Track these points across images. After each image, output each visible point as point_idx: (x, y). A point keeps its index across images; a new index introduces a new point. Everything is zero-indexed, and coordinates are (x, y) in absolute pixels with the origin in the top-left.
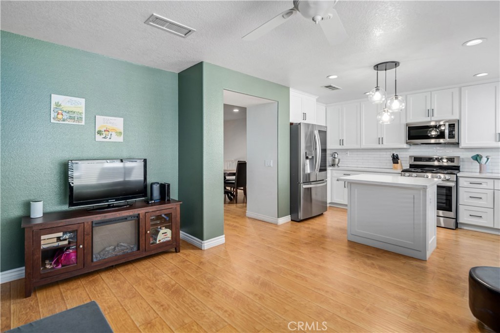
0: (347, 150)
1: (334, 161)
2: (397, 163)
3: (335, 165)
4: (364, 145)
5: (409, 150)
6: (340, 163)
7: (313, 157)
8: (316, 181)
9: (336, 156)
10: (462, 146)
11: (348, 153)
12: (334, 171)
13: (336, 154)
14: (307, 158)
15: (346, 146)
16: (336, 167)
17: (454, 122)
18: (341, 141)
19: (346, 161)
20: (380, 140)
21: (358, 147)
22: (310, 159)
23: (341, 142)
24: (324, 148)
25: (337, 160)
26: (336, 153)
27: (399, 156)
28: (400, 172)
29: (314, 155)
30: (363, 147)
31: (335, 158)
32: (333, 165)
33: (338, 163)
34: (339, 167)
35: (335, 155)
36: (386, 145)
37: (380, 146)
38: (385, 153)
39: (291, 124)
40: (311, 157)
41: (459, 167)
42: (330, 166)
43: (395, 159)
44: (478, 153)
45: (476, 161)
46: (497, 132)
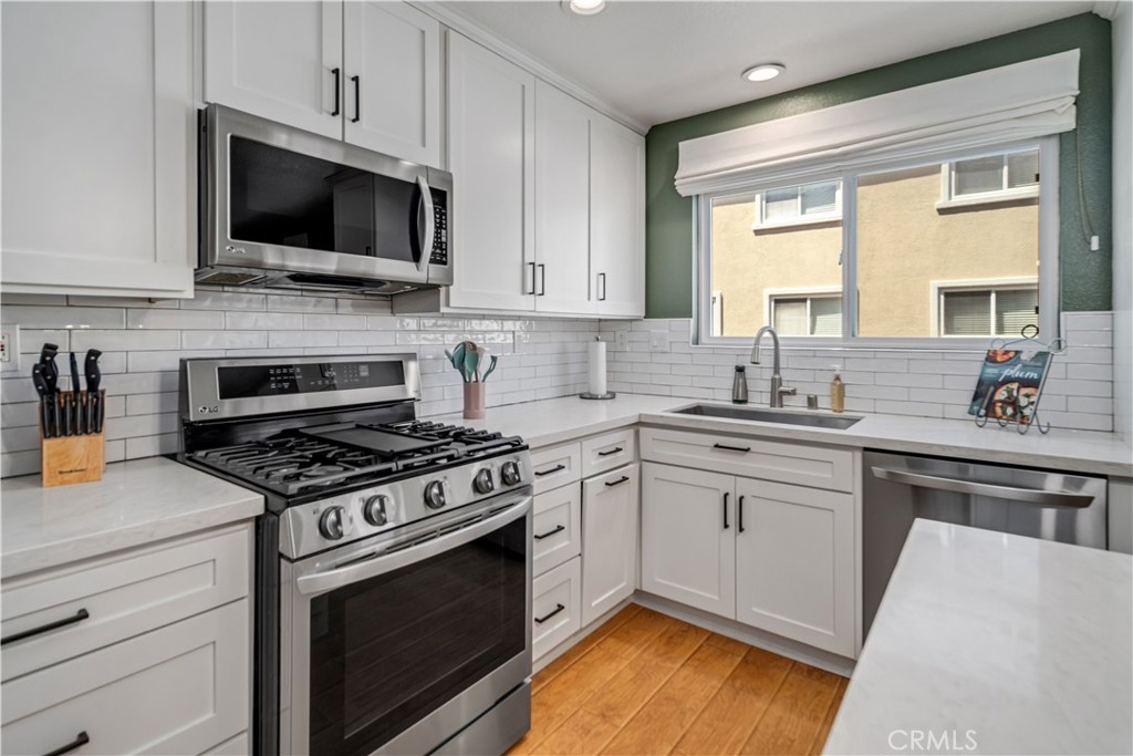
17: (442, 181)
44: (468, 338)
45: (458, 372)
46: (527, 260)
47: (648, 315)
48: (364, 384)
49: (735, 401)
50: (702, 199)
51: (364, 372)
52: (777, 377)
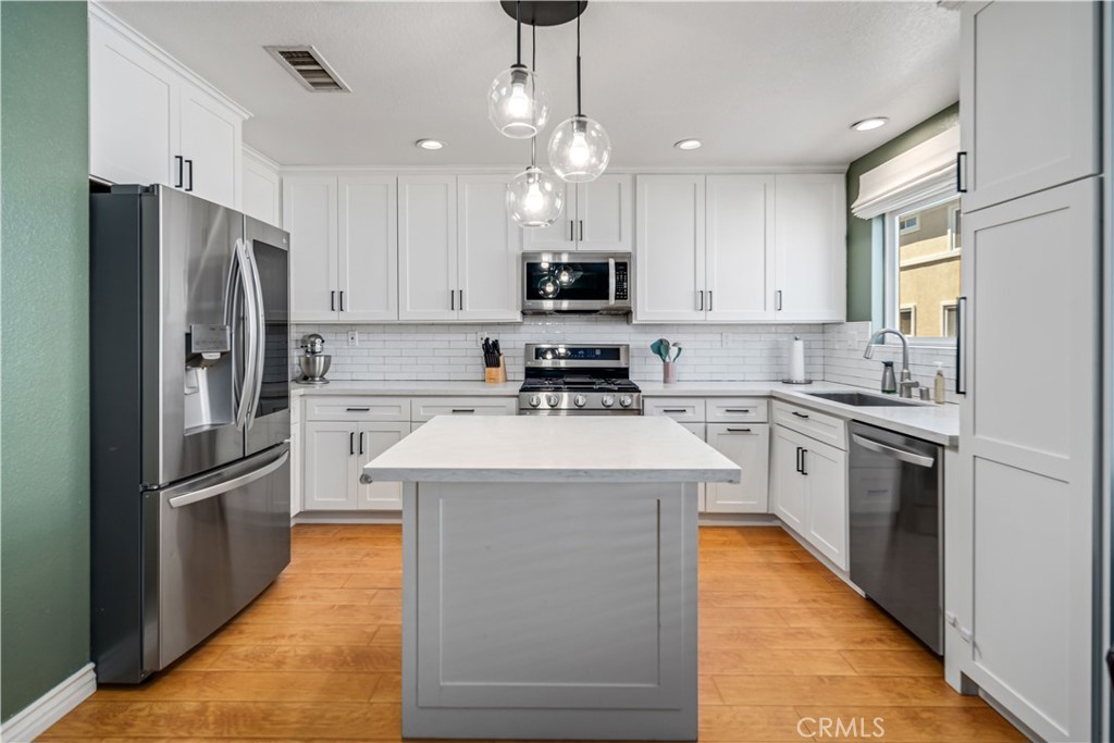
0: (351, 327)
1: (309, 363)
2: (498, 365)
3: (313, 377)
4: (410, 313)
5: (523, 328)
6: (331, 368)
7: (226, 356)
8: (244, 458)
9: (318, 347)
10: (639, 318)
11: (357, 337)
12: (310, 401)
13: (318, 341)
14: (193, 360)
15: (351, 313)
16: (318, 387)
17: (624, 257)
18: (336, 296)
19: (351, 364)
20: (456, 299)
21: (391, 317)
22: (211, 365)
23: (337, 300)
24: (277, 318)
25: (320, 361)
26: (320, 337)
27: (501, 345)
28: (517, 393)
29: (230, 346)
30: (404, 318)
31: (313, 352)
32: (307, 378)
33: (325, 371)
34: (327, 382)
35: (313, 344)
36: (470, 313)
37: (453, 316)
38: (462, 337)
39: (97, 188)
40: (217, 356)
41: (626, 370)
42: (296, 380)
43: (492, 354)
44: (664, 337)
45: (658, 356)
46: (699, 289)
47: (849, 319)
48: (597, 358)
49: (884, 391)
50: (887, 219)
51: (598, 352)
52: (905, 371)
